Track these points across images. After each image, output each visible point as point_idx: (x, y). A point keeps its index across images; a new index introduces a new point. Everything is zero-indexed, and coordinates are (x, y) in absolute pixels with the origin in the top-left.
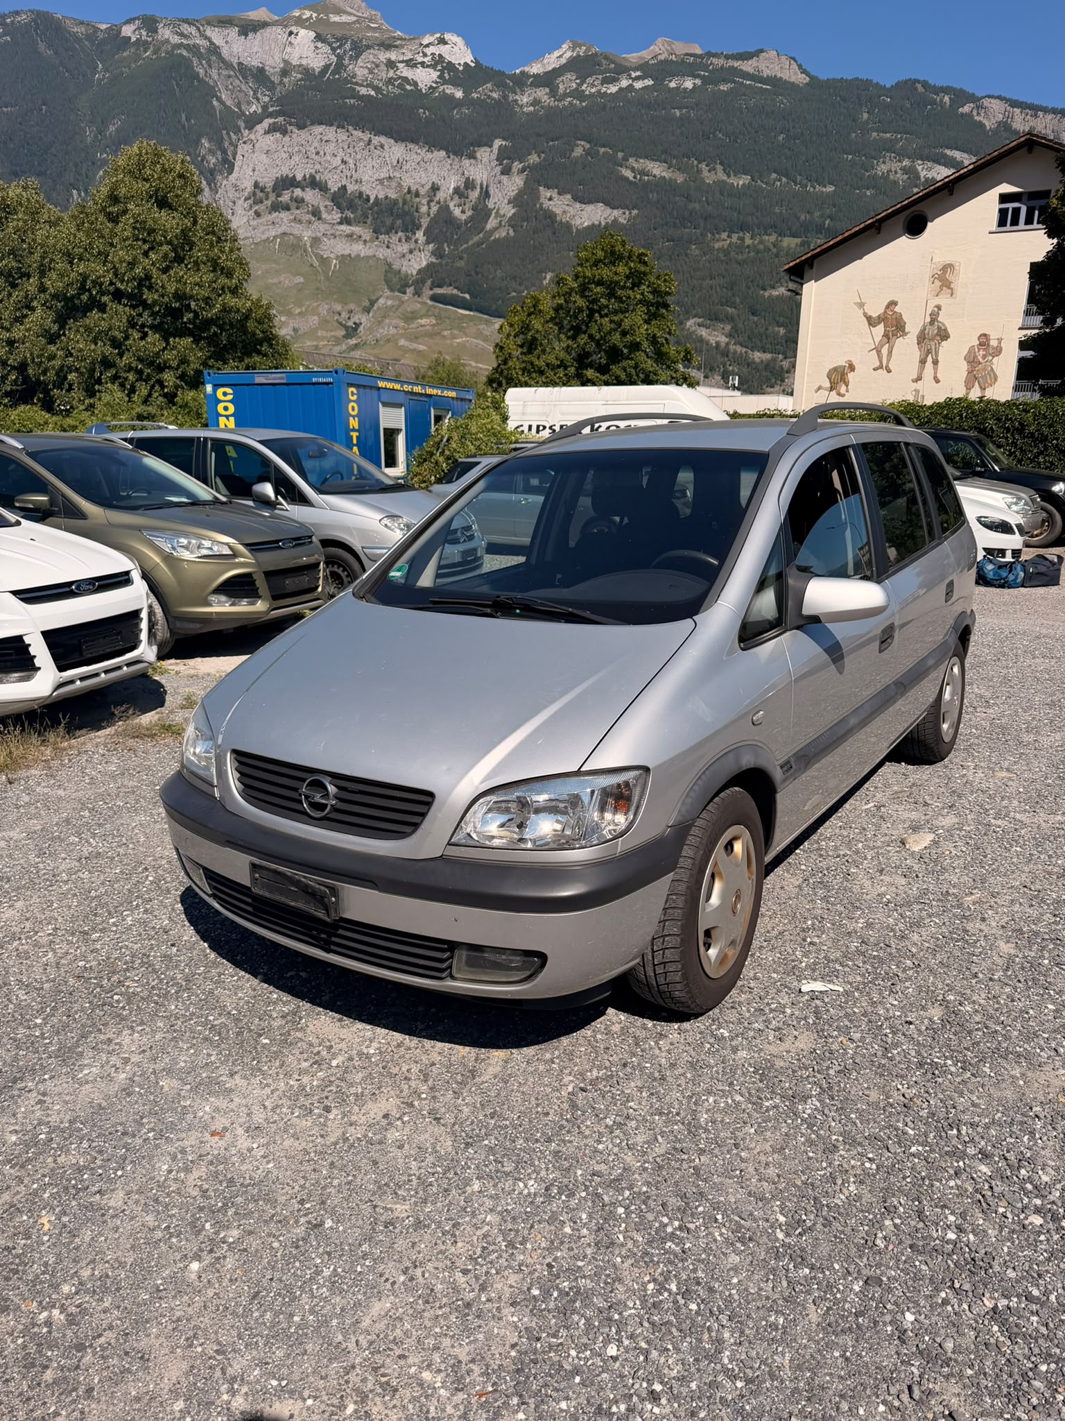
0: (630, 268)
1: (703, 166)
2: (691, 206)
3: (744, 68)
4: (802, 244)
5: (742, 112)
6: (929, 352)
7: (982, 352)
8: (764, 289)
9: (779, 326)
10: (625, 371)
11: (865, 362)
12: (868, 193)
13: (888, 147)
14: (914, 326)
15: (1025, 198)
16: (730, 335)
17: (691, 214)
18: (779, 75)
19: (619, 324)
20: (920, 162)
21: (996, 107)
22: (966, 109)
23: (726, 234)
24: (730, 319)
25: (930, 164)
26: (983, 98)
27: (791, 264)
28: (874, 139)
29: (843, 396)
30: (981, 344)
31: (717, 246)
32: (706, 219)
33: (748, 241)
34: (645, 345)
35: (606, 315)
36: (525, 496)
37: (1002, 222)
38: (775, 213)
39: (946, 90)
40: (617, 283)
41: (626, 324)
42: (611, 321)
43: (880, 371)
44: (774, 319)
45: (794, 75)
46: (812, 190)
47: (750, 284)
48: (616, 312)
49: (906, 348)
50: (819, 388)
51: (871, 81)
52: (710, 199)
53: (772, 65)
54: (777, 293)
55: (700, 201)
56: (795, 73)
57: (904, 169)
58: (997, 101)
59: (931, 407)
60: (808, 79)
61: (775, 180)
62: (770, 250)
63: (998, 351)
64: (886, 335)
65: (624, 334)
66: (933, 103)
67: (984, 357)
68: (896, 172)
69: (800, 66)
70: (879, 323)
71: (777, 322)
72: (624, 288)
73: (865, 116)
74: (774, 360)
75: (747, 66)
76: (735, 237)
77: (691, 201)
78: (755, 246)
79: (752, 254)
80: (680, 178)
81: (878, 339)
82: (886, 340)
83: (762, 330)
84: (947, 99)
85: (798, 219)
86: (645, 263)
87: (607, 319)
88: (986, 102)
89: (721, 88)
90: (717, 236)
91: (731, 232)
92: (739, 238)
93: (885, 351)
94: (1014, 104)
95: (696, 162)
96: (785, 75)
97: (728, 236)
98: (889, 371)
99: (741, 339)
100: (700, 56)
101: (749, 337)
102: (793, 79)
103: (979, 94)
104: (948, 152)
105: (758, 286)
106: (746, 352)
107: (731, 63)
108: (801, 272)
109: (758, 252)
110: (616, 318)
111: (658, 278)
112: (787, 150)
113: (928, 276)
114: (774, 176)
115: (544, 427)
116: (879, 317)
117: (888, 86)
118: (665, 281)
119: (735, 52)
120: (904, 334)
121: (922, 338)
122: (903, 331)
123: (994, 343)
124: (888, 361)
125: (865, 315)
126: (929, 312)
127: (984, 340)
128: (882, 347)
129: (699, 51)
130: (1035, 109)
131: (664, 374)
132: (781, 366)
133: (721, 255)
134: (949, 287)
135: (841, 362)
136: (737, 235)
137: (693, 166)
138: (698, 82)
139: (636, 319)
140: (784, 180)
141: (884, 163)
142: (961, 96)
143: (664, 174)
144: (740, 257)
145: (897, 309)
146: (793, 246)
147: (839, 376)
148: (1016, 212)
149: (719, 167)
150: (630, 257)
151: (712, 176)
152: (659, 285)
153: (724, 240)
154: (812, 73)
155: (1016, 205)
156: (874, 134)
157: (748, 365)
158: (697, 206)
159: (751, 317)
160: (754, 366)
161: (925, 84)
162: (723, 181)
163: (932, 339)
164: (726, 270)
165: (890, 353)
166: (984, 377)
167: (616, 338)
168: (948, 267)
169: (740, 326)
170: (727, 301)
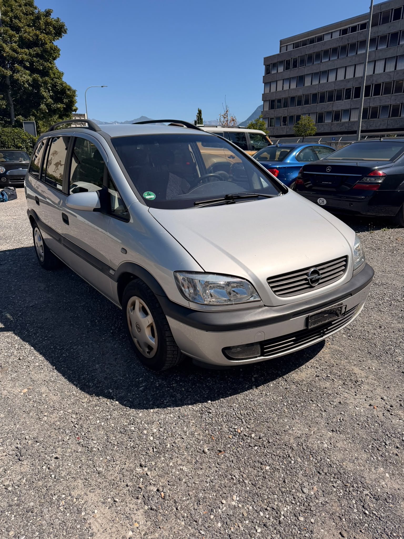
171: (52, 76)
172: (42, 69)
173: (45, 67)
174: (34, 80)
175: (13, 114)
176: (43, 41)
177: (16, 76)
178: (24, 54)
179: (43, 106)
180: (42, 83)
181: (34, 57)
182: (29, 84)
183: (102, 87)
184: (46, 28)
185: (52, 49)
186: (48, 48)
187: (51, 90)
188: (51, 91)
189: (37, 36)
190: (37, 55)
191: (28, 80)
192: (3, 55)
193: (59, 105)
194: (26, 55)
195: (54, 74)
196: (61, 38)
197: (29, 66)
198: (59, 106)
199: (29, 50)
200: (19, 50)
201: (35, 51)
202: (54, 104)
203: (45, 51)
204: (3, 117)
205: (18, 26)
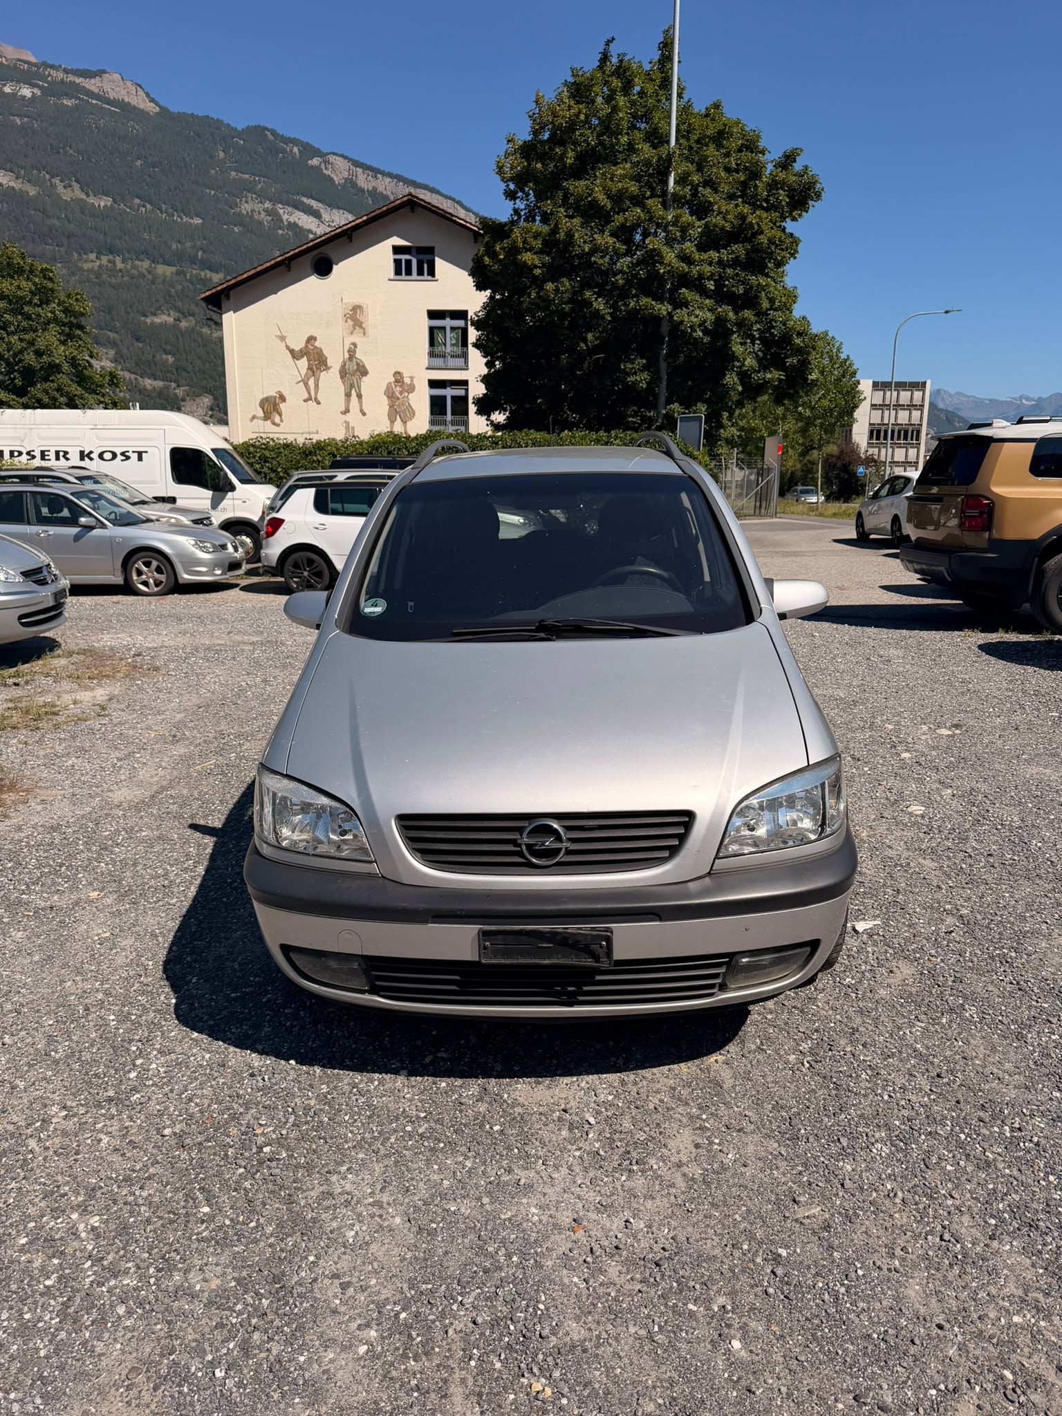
0: (35, 284)
1: (56, 181)
2: (49, 222)
3: (87, 86)
4: (178, 273)
5: (92, 131)
6: (352, 386)
7: (399, 389)
8: (146, 316)
9: (166, 354)
10: (47, 393)
11: (295, 395)
12: (236, 230)
13: (248, 188)
14: (335, 359)
15: (414, 251)
16: (115, 361)
17: (51, 231)
18: (126, 100)
19: (32, 343)
20: (280, 206)
21: (341, 163)
22: (315, 162)
23: (95, 255)
24: (113, 344)
25: (290, 209)
26: (328, 154)
27: (208, 294)
28: (234, 179)
29: (278, 425)
30: (397, 381)
31: (86, 266)
32: (68, 238)
33: (120, 265)
34: (66, 367)
35: (13, 333)
36: (45, 528)
37: (398, 272)
38: (145, 239)
39: (295, 141)
40: (22, 298)
41: (41, 344)
42: (21, 340)
43: (310, 402)
44: (160, 346)
45: (139, 101)
46: (179, 220)
47: (129, 309)
48: (25, 330)
49: (331, 381)
50: (254, 417)
51: (222, 121)
52: (71, 217)
53: (114, 87)
54: (159, 321)
55: (59, 218)
56: (144, 100)
57: (266, 210)
58: (341, 159)
59: (416, 438)
60: (158, 109)
61: (139, 205)
62: (144, 276)
63: (411, 388)
64: (310, 368)
65: (39, 354)
66: (284, 151)
67: (401, 393)
68: (260, 213)
69: (148, 95)
70: (302, 357)
71: (164, 350)
72: (30, 303)
73: (222, 154)
74: (167, 388)
75: (92, 85)
76: (104, 259)
77: (48, 217)
78: (128, 271)
79: (126, 278)
80: (32, 191)
81: (304, 371)
82: (311, 373)
83: (150, 358)
84: (296, 150)
85: (170, 247)
86: (51, 279)
87: (16, 337)
88: (332, 158)
89: (65, 102)
90: (85, 256)
91: (99, 254)
92: (109, 261)
93: (311, 382)
94: (357, 164)
95: (48, 176)
96: (133, 101)
97: (97, 258)
98: (319, 403)
99: (128, 365)
100: (35, 65)
101: (136, 364)
102: (142, 106)
103: (325, 150)
104: (305, 200)
105: (138, 312)
106: (136, 379)
107: (71, 78)
108: (219, 301)
109: (132, 277)
110: (27, 337)
111: (69, 296)
112: (147, 177)
113: (340, 315)
114: (137, 201)
115: (20, 453)
116: (301, 350)
117: (239, 129)
118: (77, 300)
119: (75, 68)
120: (327, 368)
121: (343, 373)
122: (326, 365)
123: (407, 381)
124: (316, 393)
125: (288, 347)
126: (346, 349)
127: (398, 377)
128: (308, 379)
129: (33, 59)
130: (376, 172)
131: (91, 398)
132: (175, 394)
133: (92, 277)
134: (361, 327)
135: (271, 392)
136: (106, 258)
137: (45, 181)
138: (36, 91)
139: (50, 338)
140: (148, 206)
141: (247, 202)
142: (309, 150)
143: (12, 184)
144: (113, 281)
145: (317, 344)
146: (168, 273)
147: (271, 407)
148: (409, 263)
149: (76, 186)
150: (31, 272)
151: (70, 193)
152: (71, 305)
153: (92, 262)
154: (161, 103)
155: (408, 257)
156: (233, 173)
157: (140, 392)
158: (57, 223)
159: (136, 343)
160: (147, 393)
161: (274, 133)
162: (82, 200)
163: (354, 375)
164: (99, 292)
165: (317, 386)
166: (404, 411)
167: (30, 358)
168: (356, 308)
169: (125, 351)
170: (106, 325)
171: (765, 304)
172: (741, 292)
173: (752, 287)
174: (720, 321)
175: (662, 399)
176: (756, 227)
177: (680, 315)
178: (706, 264)
179: (731, 379)
180: (735, 324)
181: (729, 266)
182: (706, 332)
183: (946, 312)
184: (768, 196)
185: (774, 243)
186: (762, 243)
187: (759, 339)
188: (757, 342)
189: (743, 217)
190: (736, 263)
191: (705, 321)
192: (658, 271)
193: (771, 372)
194: (710, 264)
195: (772, 301)
196: (807, 212)
197: (713, 288)
198: (769, 376)
199: (719, 252)
200: (697, 256)
201: (733, 252)
202: (759, 372)
203: (757, 249)
204: (640, 409)
205: (706, 201)
